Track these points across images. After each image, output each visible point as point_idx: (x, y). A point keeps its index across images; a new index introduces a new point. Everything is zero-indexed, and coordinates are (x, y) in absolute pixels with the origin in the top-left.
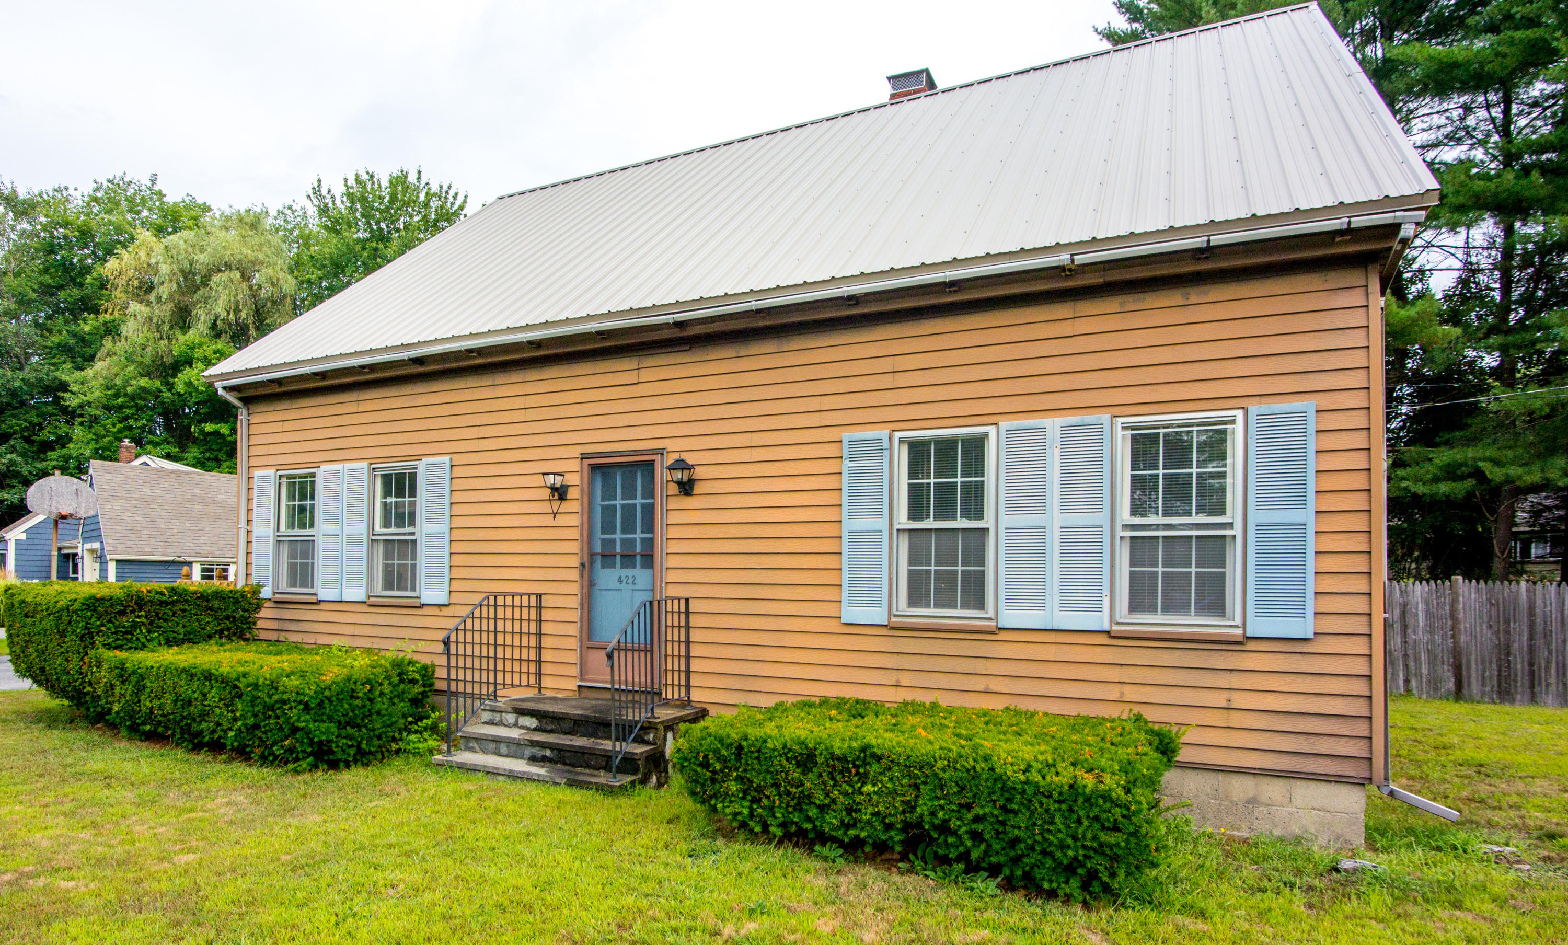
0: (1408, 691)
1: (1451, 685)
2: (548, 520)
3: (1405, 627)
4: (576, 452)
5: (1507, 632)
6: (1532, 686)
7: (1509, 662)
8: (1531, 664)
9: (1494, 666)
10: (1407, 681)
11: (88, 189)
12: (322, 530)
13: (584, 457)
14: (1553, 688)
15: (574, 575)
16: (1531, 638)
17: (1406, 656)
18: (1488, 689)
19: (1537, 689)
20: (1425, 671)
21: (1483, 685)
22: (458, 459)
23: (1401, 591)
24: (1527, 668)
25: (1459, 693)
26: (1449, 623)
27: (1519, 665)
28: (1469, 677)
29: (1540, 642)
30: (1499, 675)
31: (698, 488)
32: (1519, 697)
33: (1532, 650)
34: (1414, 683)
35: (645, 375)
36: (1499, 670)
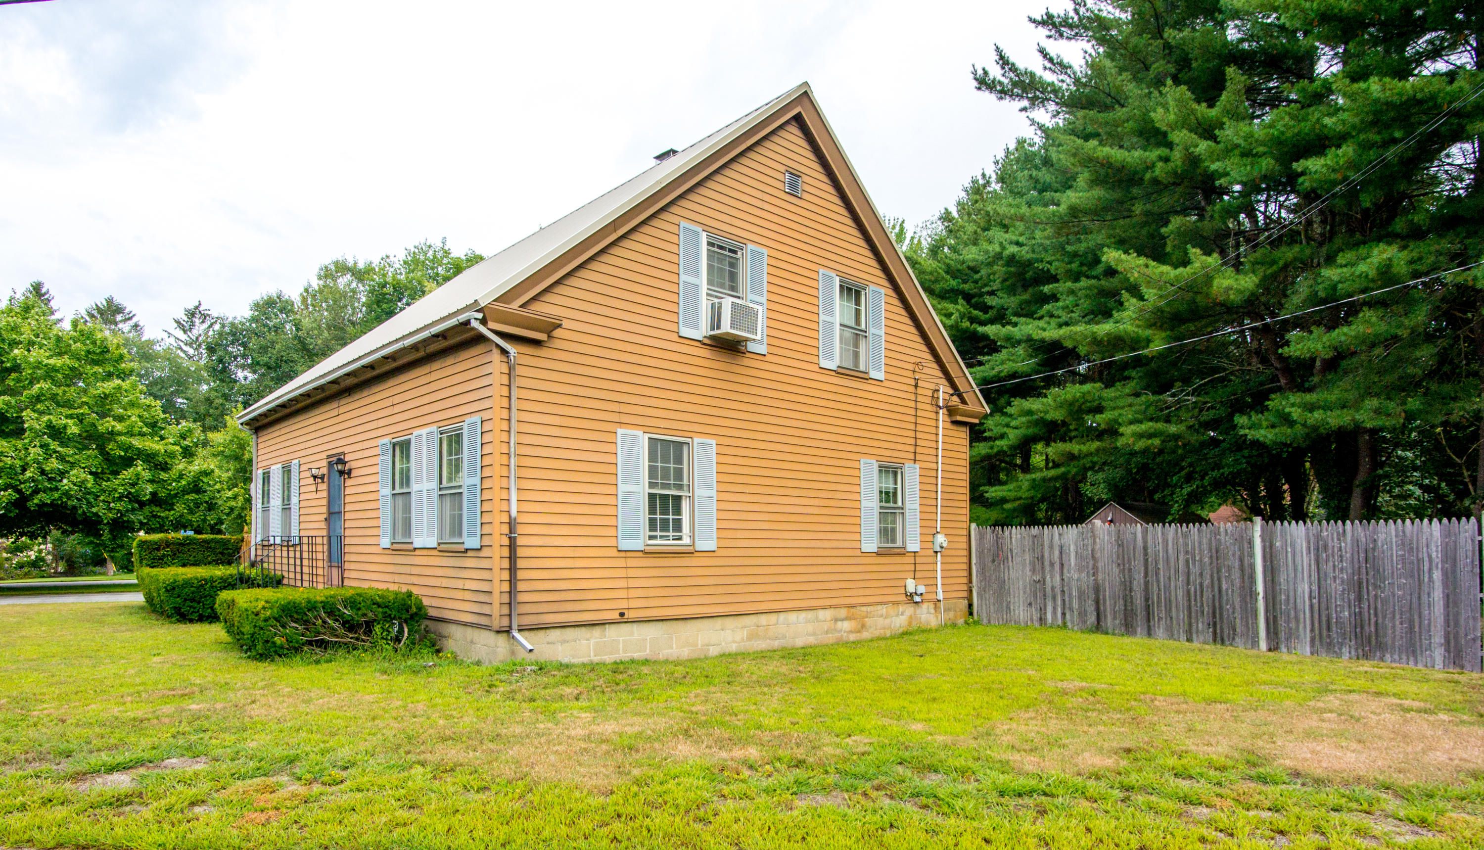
0: (1065, 624)
1: (1092, 619)
2: (314, 495)
3: (1062, 565)
4: (324, 455)
5: (1130, 570)
6: (1149, 621)
7: (1131, 597)
8: (1147, 600)
9: (1122, 602)
10: (1064, 614)
11: (402, 256)
12: (272, 503)
13: (329, 457)
14: (1163, 622)
15: (323, 525)
16: (1146, 575)
17: (1063, 591)
18: (1117, 622)
19: (1152, 623)
20: (1075, 605)
21: (1115, 618)
22: (303, 461)
23: (1060, 535)
24: (1143, 604)
25: (1098, 627)
26: (1091, 562)
27: (1139, 601)
28: (1105, 611)
29: (1152, 578)
30: (1125, 610)
31: (353, 474)
32: (1139, 630)
33: (1146, 583)
34: (1068, 616)
35: (342, 410)
36: (1125, 605)
